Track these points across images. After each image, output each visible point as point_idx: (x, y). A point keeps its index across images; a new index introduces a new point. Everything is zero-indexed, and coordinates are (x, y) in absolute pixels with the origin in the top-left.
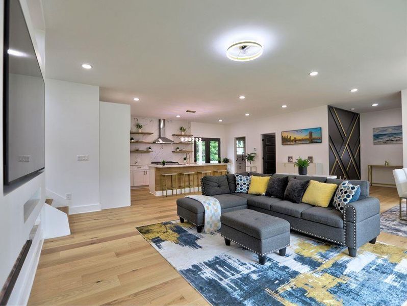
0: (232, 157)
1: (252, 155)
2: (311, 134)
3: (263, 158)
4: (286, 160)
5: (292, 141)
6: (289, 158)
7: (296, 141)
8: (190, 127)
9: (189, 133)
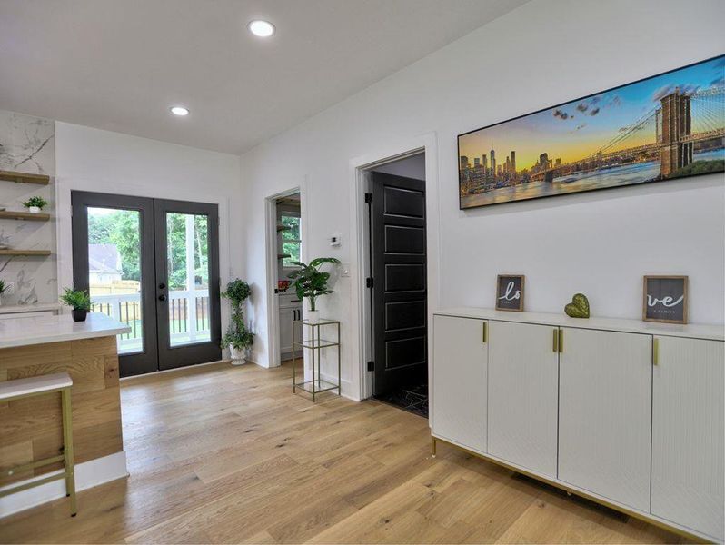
0: (260, 276)
1: (321, 268)
2: (677, 108)
3: (370, 283)
4: (483, 297)
5: (526, 178)
6: (503, 281)
7: (549, 177)
8: (46, 144)
9: (40, 169)
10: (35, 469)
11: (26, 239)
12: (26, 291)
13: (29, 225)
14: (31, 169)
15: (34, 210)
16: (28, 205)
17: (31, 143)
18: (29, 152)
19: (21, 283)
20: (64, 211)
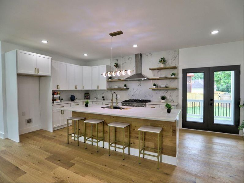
8: (176, 57)
9: (175, 64)
10: (155, 151)
11: (172, 85)
12: (171, 99)
13: (172, 80)
14: (173, 65)
15: (173, 76)
16: (171, 75)
17: (173, 57)
18: (173, 60)
19: (170, 97)
20: (180, 76)
